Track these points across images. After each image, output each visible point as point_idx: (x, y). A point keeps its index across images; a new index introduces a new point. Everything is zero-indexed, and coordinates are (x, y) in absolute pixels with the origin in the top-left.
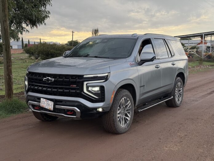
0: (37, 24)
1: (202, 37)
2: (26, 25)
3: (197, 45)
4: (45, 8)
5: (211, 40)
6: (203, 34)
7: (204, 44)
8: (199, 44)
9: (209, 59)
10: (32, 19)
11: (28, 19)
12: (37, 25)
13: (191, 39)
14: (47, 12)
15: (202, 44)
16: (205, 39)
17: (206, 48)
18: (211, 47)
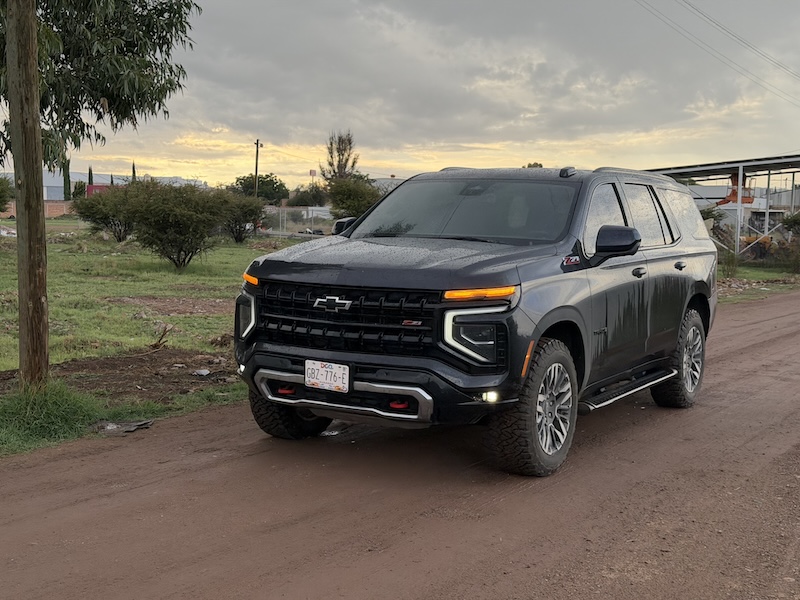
0: (136, 112)
1: (734, 177)
2: (95, 116)
3: (717, 204)
4: (168, 55)
5: (768, 190)
6: (741, 166)
7: (743, 202)
8: (725, 201)
9: (761, 257)
10: (118, 96)
11: (102, 92)
12: (137, 116)
13: (693, 183)
14: (174, 68)
15: (735, 201)
16: (747, 186)
17: (749, 215)
18: (767, 215)
